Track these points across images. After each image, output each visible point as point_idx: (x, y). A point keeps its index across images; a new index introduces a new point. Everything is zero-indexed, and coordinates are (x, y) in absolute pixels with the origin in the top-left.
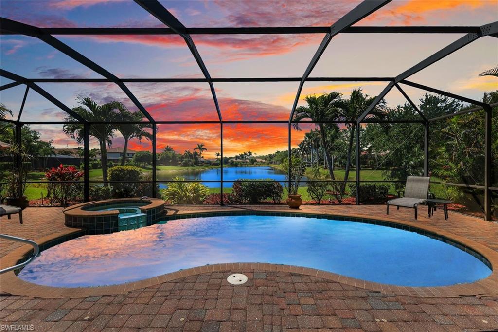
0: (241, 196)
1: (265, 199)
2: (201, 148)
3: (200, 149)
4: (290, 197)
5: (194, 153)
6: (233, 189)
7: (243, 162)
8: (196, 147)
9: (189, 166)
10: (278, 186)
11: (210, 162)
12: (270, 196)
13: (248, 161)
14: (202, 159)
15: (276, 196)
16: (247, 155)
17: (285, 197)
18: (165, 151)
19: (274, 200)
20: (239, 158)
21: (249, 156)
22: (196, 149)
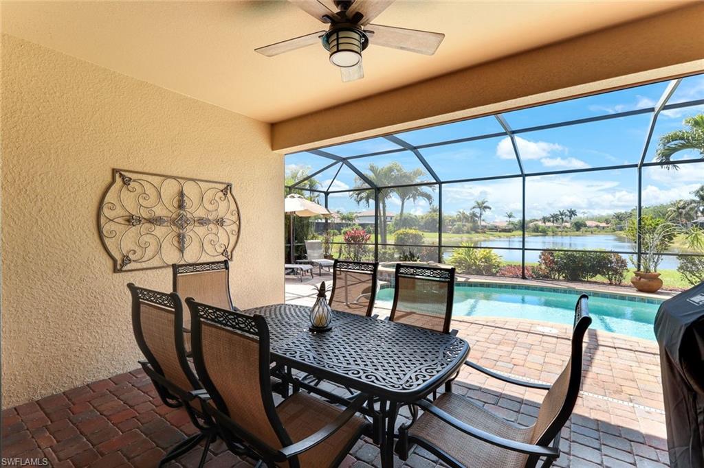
0: (552, 269)
1: (592, 277)
2: (483, 207)
3: (480, 208)
4: (637, 275)
5: (470, 214)
6: (540, 260)
7: (558, 227)
8: (474, 205)
9: (463, 233)
10: (617, 260)
11: (496, 227)
12: (603, 274)
13: (568, 225)
14: (483, 223)
15: (613, 274)
16: (566, 216)
17: (629, 275)
18: (430, 212)
19: (610, 280)
20: (549, 221)
21: (571, 217)
22: (474, 208)
